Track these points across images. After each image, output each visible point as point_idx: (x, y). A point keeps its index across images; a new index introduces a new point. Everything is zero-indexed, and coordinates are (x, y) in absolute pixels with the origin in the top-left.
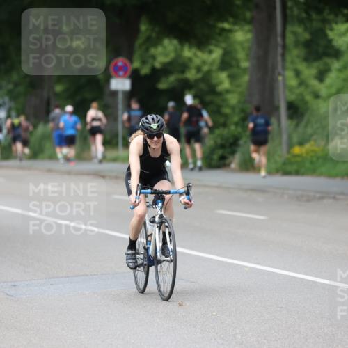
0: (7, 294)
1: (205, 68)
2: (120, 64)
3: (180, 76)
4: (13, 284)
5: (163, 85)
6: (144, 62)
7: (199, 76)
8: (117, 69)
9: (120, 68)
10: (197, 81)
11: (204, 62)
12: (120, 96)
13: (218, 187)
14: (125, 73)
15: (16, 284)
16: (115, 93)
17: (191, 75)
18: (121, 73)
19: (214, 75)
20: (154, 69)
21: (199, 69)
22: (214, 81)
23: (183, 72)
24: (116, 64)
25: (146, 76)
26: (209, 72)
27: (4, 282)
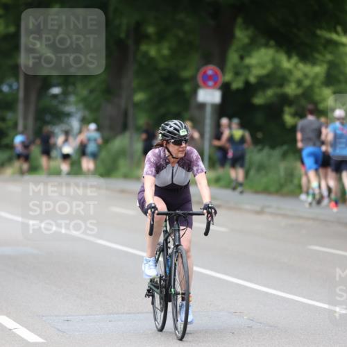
0: (58, 330)
1: (307, 83)
2: (210, 72)
3: (278, 91)
4: (66, 318)
5: (259, 100)
6: (237, 74)
7: (299, 91)
8: (206, 78)
9: (210, 78)
10: (297, 97)
11: (306, 76)
12: (209, 110)
13: (313, 219)
14: (216, 83)
15: (69, 318)
16: (202, 106)
17: (291, 90)
18: (211, 83)
19: (317, 90)
20: (247, 83)
21: (299, 83)
22: (317, 98)
23: (281, 85)
24: (205, 73)
25: (238, 91)
26: (311, 87)
27: (56, 316)
